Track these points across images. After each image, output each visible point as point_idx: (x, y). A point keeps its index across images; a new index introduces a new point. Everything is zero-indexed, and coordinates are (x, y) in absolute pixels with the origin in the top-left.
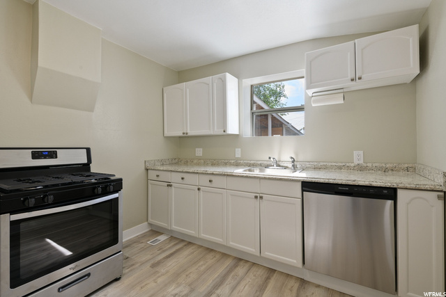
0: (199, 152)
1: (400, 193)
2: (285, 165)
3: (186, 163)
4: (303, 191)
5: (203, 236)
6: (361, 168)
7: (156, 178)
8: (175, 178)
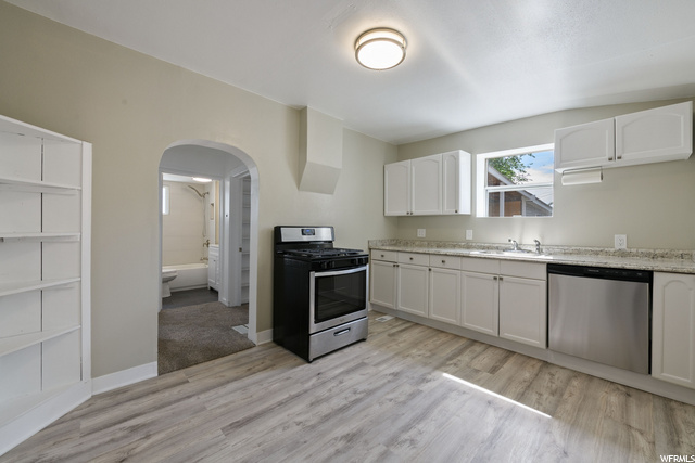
0: (422, 233)
1: (656, 275)
2: (528, 249)
3: (406, 244)
4: (548, 272)
5: (434, 316)
6: (623, 254)
7: (380, 258)
8: (402, 258)
